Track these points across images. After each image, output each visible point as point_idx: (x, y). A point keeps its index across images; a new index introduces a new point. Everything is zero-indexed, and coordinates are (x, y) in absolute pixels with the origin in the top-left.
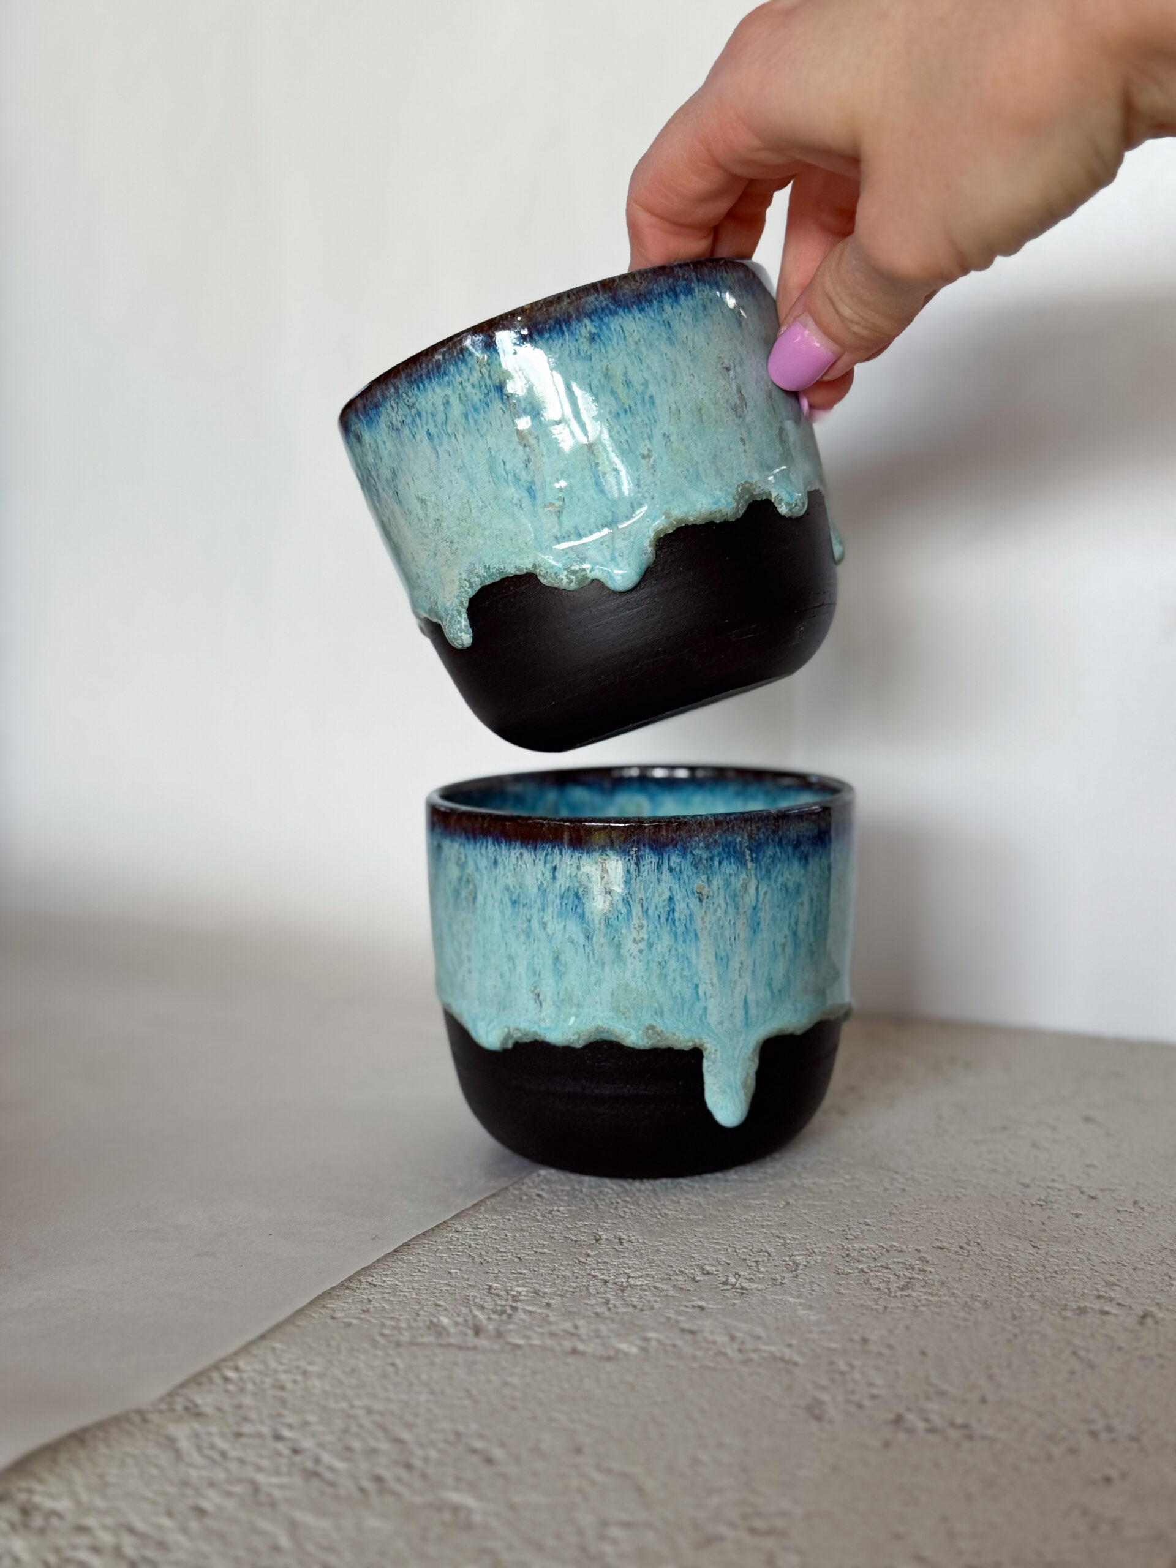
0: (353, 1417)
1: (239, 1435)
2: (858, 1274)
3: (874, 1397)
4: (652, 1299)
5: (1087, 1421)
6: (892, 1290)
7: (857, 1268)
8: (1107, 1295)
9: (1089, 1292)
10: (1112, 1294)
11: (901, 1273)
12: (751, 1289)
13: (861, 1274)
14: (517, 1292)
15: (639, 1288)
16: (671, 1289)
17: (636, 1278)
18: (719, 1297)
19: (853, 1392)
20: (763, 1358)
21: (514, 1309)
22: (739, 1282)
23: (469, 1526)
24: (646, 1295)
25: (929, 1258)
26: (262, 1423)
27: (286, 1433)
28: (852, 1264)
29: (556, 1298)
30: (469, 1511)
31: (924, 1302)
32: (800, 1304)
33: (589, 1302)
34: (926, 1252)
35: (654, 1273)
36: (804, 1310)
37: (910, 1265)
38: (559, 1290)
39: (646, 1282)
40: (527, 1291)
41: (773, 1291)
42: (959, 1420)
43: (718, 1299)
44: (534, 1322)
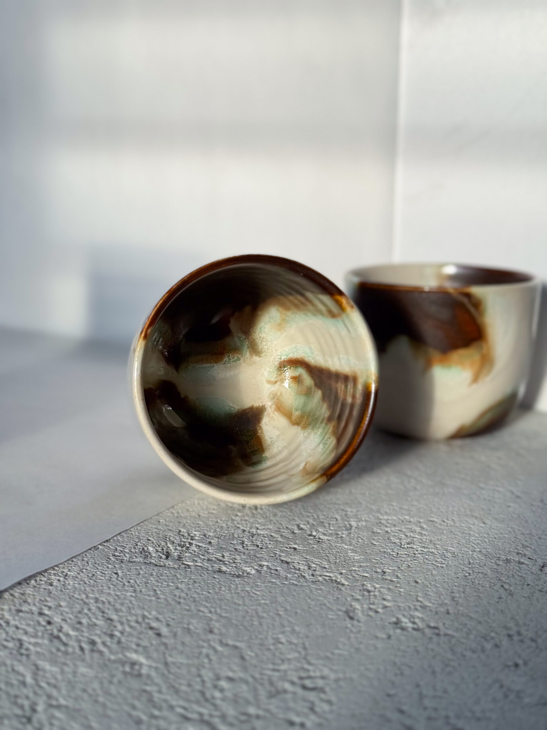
0: (88, 604)
1: (19, 611)
2: (385, 534)
3: (385, 607)
4: (268, 542)
5: (506, 628)
6: (403, 544)
7: (384, 530)
8: (523, 553)
9: (513, 551)
10: (526, 553)
11: (408, 534)
12: (324, 540)
13: (386, 534)
14: (195, 534)
15: (262, 535)
16: (280, 537)
17: (261, 530)
18: (306, 543)
19: (374, 604)
20: (325, 580)
21: (191, 544)
22: (318, 535)
23: (139, 675)
24: (265, 540)
25: (425, 526)
26: (34, 605)
27: (46, 611)
28: (382, 528)
29: (215, 539)
30: (141, 665)
31: (419, 552)
32: (350, 550)
33: (233, 542)
34: (424, 523)
35: (271, 527)
36: (351, 553)
37: (414, 530)
38: (217, 534)
39: (267, 532)
40: (200, 535)
41: (335, 541)
42: (432, 625)
43: (305, 544)
44: (200, 552)
